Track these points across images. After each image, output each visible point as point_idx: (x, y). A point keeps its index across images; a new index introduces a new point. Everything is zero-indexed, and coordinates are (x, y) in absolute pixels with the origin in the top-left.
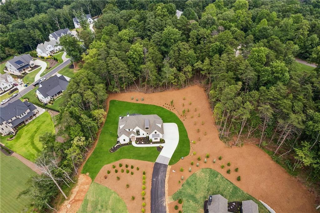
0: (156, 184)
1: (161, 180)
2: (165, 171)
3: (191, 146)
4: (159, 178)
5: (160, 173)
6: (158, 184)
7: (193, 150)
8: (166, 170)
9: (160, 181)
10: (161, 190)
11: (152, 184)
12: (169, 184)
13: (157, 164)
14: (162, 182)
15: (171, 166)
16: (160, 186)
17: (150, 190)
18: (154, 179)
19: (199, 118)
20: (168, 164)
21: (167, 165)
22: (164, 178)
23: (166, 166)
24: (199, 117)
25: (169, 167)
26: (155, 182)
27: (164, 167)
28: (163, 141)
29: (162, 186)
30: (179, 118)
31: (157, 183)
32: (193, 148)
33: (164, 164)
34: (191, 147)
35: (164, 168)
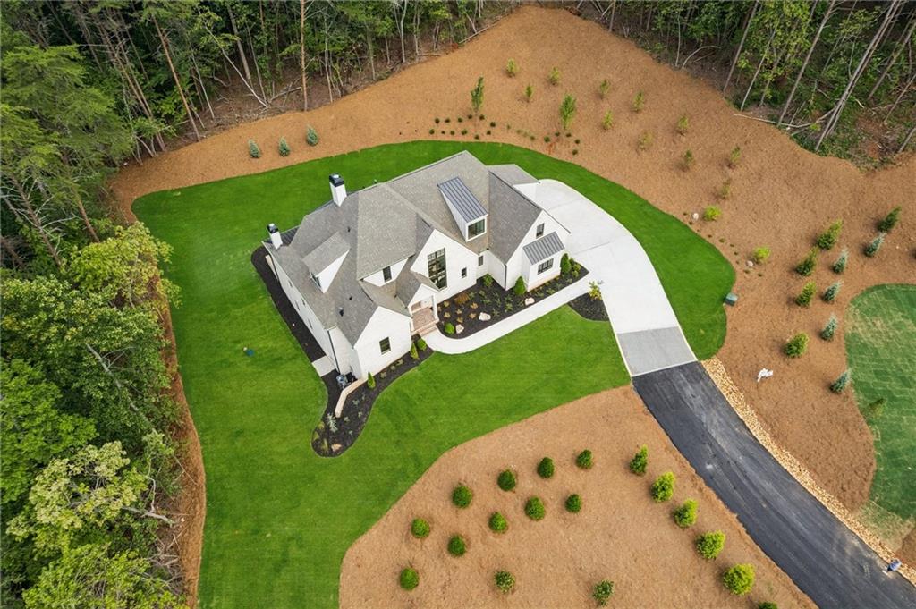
0: (738, 486)
1: (745, 453)
2: (715, 397)
3: (703, 235)
4: (724, 446)
5: (704, 418)
6: (747, 478)
7: (731, 245)
8: (715, 388)
9: (741, 459)
10: (792, 503)
12: (793, 452)
13: (644, 384)
14: (752, 458)
15: (715, 360)
16: (768, 485)
17: (748, 538)
18: (709, 467)
20: (695, 359)
21: (698, 364)
22: (745, 433)
23: (693, 373)
25: (715, 370)
26: (726, 481)
27: (690, 382)
28: (578, 267)
29: (772, 479)
31: (740, 476)
32: (722, 240)
33: (681, 368)
34: (710, 241)
35: (696, 386)
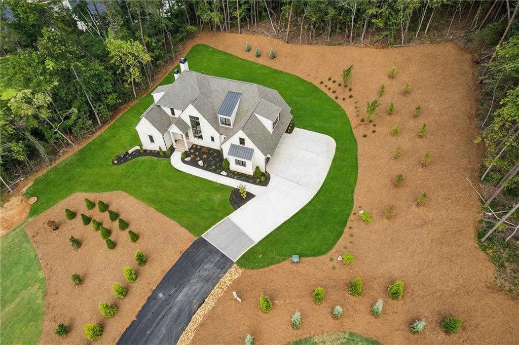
0: (155, 315)
1: (180, 310)
2: (212, 281)
3: (349, 224)
4: (179, 298)
5: (193, 281)
6: (163, 317)
7: (351, 242)
8: (218, 279)
9: (175, 310)
11: (143, 307)
13: (201, 244)
14: (179, 316)
15: (241, 271)
16: (164, 330)
18: (161, 295)
19: (418, 140)
20: (235, 261)
21: (232, 263)
22: (195, 306)
23: (224, 263)
24: (420, 137)
25: (233, 274)
26: (156, 307)
27: (216, 265)
28: (263, 179)
29: (170, 331)
30: (353, 126)
31: (162, 313)
32: (352, 235)
33: (223, 256)
34: (346, 230)
35: (215, 268)
